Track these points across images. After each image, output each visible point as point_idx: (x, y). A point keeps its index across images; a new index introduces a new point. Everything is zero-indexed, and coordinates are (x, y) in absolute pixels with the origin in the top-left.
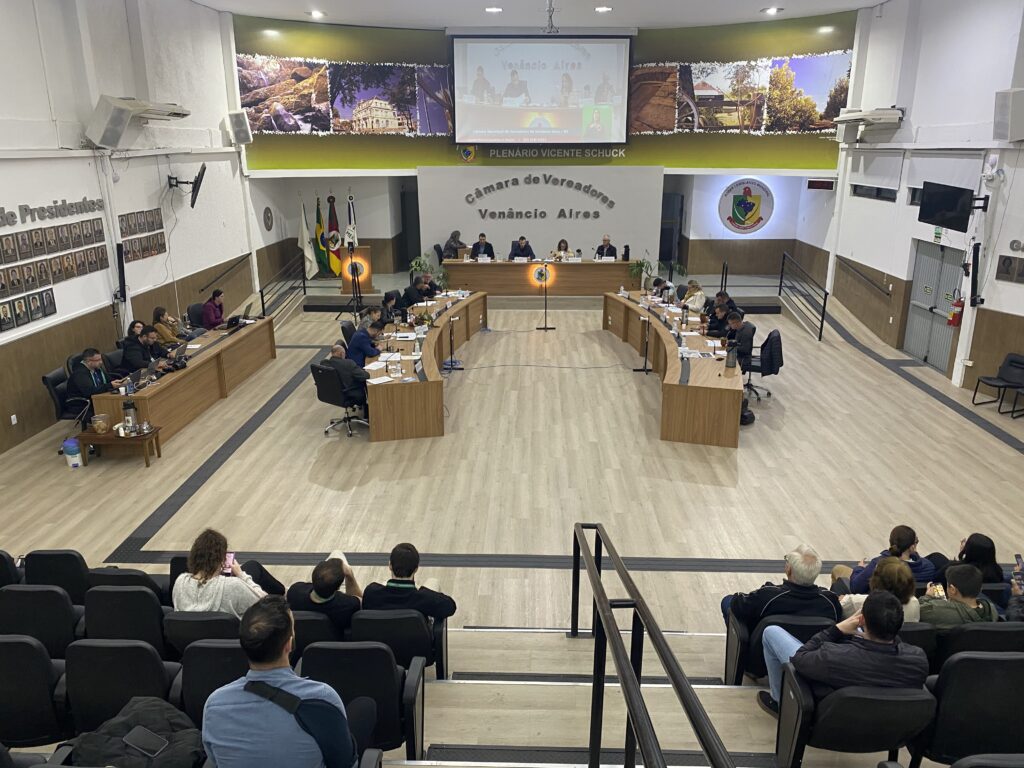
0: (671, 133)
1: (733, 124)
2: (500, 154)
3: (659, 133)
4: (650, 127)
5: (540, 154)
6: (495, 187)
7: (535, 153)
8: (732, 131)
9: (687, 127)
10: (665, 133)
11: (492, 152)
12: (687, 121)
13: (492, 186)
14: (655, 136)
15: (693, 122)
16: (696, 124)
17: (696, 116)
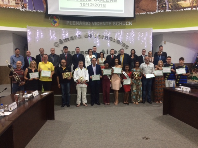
0: (155, 13)
1: (187, 6)
2: (72, 23)
3: (148, 13)
4: (144, 10)
5: (92, 24)
6: (70, 39)
7: (89, 24)
8: (186, 9)
9: (163, 9)
10: (151, 13)
11: (68, 22)
12: (163, 7)
13: (68, 39)
14: (147, 15)
15: (166, 7)
16: (167, 8)
17: (167, 4)
